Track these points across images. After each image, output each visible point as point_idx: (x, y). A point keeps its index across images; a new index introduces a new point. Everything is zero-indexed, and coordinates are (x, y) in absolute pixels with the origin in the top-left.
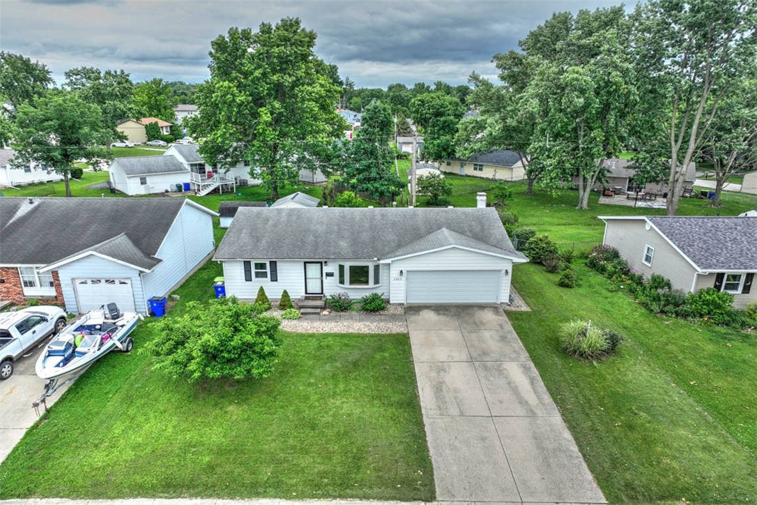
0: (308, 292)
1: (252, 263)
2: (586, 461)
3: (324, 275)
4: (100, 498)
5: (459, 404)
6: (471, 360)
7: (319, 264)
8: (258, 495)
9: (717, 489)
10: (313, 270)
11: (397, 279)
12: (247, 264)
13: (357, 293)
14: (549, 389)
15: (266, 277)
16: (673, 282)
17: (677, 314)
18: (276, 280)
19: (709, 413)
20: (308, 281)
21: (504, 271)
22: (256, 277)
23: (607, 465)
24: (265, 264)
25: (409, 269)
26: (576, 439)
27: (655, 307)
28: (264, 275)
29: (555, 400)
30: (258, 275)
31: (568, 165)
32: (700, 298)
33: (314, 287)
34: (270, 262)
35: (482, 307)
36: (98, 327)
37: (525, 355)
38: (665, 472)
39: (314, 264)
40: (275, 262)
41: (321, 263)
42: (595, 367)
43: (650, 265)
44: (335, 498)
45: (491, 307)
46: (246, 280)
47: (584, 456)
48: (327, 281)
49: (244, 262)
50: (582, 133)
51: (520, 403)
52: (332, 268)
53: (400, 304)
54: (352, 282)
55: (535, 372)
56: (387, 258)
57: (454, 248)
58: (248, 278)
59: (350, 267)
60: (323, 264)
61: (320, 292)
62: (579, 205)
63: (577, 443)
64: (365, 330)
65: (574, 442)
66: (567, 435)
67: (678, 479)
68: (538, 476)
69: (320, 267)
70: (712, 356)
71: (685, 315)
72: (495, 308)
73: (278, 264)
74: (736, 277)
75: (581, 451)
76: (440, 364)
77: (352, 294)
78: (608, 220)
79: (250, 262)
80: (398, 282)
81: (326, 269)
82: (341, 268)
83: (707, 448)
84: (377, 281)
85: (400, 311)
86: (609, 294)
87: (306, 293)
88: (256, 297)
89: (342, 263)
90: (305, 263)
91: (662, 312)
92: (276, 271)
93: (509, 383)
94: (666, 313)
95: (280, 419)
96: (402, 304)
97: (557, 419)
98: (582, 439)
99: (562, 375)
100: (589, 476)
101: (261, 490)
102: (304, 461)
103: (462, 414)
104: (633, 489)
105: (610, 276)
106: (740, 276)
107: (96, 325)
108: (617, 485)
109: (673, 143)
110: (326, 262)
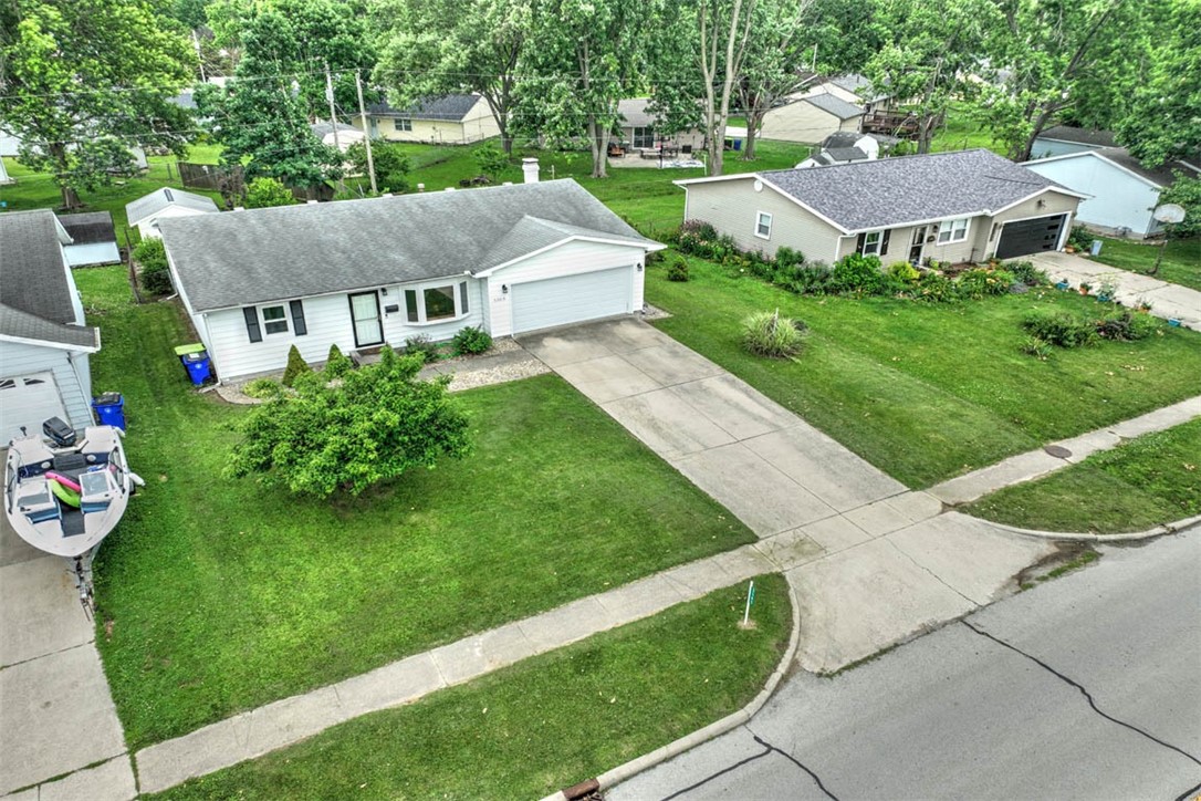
0: (360, 344)
1: (257, 309)
2: (864, 458)
3: (383, 311)
4: (347, 678)
5: (695, 438)
6: (663, 387)
7: (373, 295)
8: (563, 600)
9: (984, 449)
10: (365, 305)
11: (500, 300)
12: (250, 313)
13: (440, 332)
14: (772, 398)
15: (286, 330)
16: (805, 253)
17: (826, 290)
18: (305, 333)
19: (932, 384)
20: (357, 324)
21: (636, 266)
22: (268, 333)
23: (887, 456)
24: (281, 308)
25: (514, 282)
26: (839, 440)
27: (799, 286)
28: (282, 327)
29: (787, 407)
30: (272, 329)
31: (578, 111)
32: (848, 266)
33: (369, 334)
34: (291, 303)
35: (616, 321)
36: (46, 465)
37: (715, 367)
38: (937, 445)
39: (363, 296)
40: (300, 301)
41: (376, 292)
42: (798, 364)
43: (767, 237)
44: (655, 572)
45: (624, 319)
46: (252, 341)
47: (859, 454)
48: (388, 320)
49: (245, 309)
50: (587, 61)
51: (756, 420)
52: (396, 297)
53: (505, 337)
54: (431, 314)
55: (745, 385)
56: (484, 269)
57: (575, 240)
58: (255, 337)
59: (425, 291)
60: (380, 293)
61: (380, 340)
62: (595, 171)
63: (843, 444)
64: (491, 381)
65: (838, 444)
66: (826, 439)
67: (952, 450)
68: (833, 486)
69: (374, 300)
70: (891, 329)
71: (835, 290)
72: (630, 319)
73: (304, 304)
74: (874, 236)
75: (852, 450)
76: (631, 399)
77: (433, 334)
78: (688, 185)
79: (254, 308)
80: (499, 303)
81: (386, 302)
82: (410, 296)
83: (953, 416)
84: (465, 310)
85: (512, 347)
86: (734, 282)
87: (357, 346)
88: (285, 365)
89: (410, 288)
90: (350, 296)
91: (808, 291)
92: (303, 317)
93: (726, 401)
94: (812, 292)
95: (502, 511)
96: (509, 337)
97: (804, 426)
98: (845, 439)
99: (774, 380)
100: (878, 472)
101: (562, 594)
102: (586, 546)
103: (707, 448)
104: (923, 470)
105: (720, 260)
106: (878, 234)
107: (41, 463)
108: (908, 472)
109: (706, 71)
110: (384, 290)
